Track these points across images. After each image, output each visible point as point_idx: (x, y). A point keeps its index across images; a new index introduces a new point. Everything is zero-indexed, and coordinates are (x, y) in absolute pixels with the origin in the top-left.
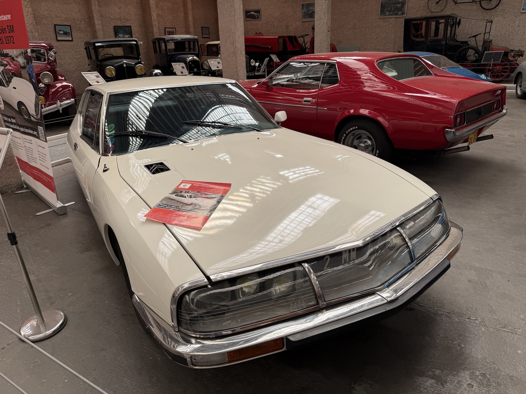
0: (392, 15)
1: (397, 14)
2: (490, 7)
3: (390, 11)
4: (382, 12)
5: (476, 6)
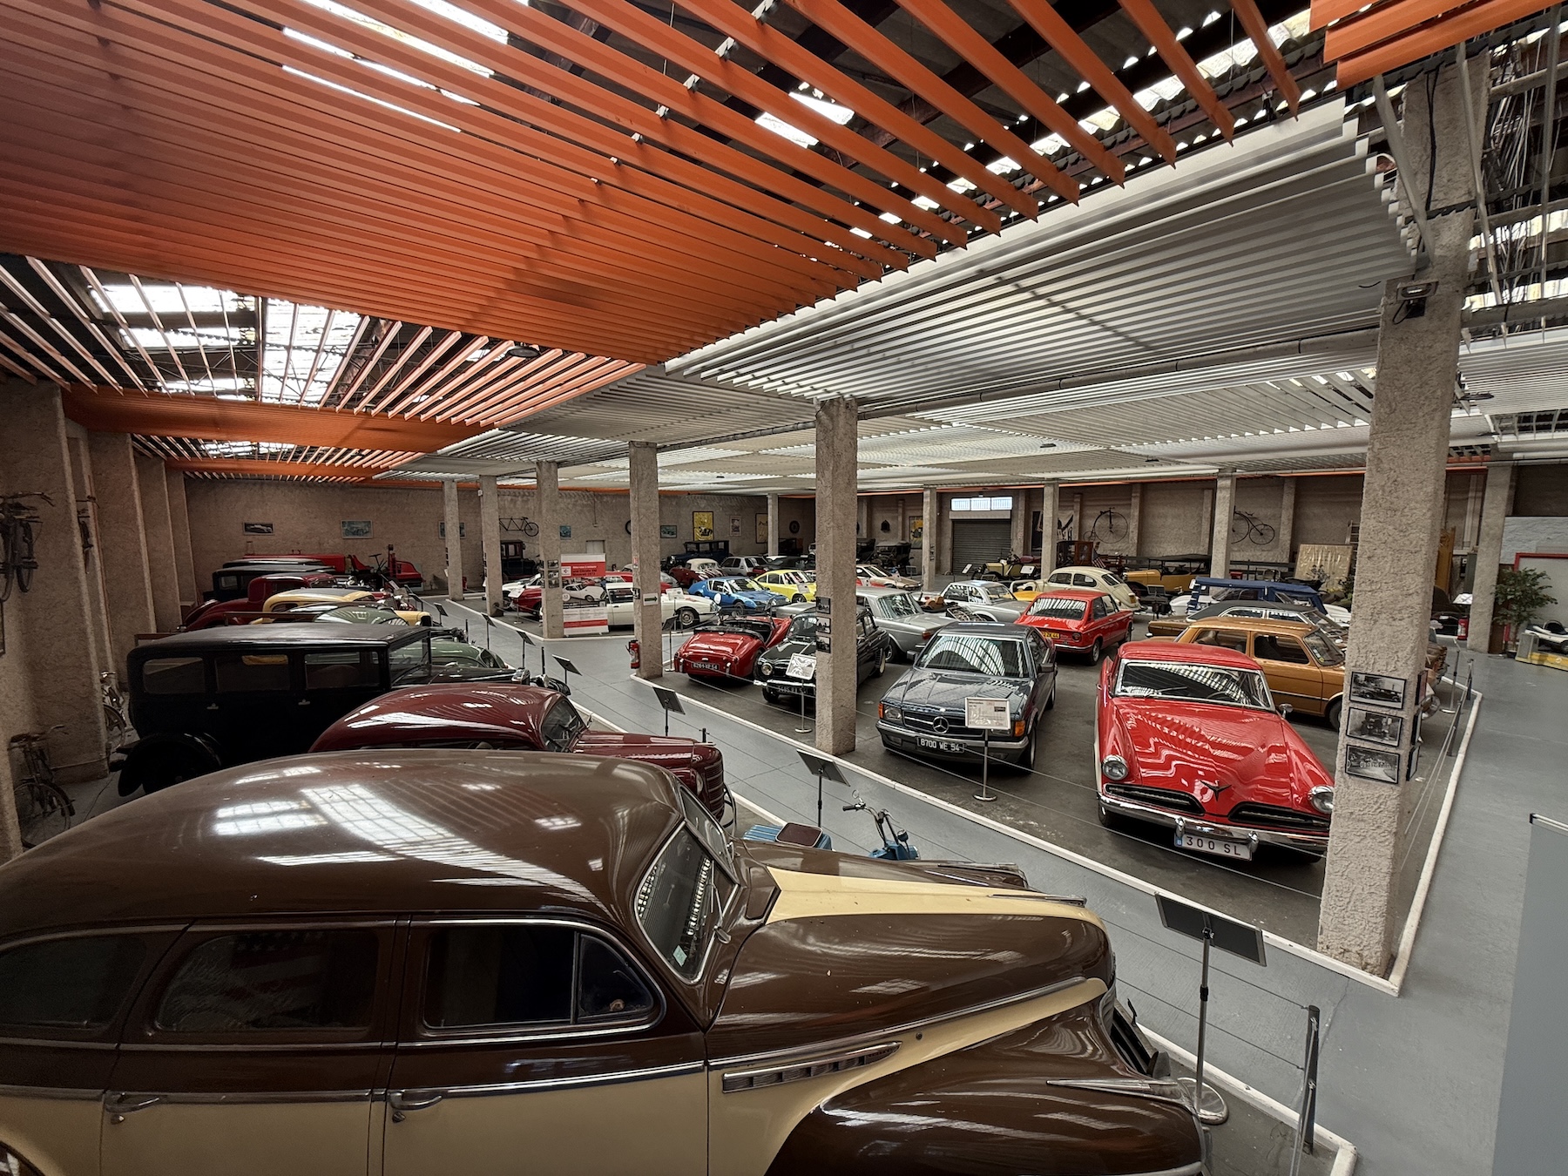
2: (534, 534)
5: (522, 533)
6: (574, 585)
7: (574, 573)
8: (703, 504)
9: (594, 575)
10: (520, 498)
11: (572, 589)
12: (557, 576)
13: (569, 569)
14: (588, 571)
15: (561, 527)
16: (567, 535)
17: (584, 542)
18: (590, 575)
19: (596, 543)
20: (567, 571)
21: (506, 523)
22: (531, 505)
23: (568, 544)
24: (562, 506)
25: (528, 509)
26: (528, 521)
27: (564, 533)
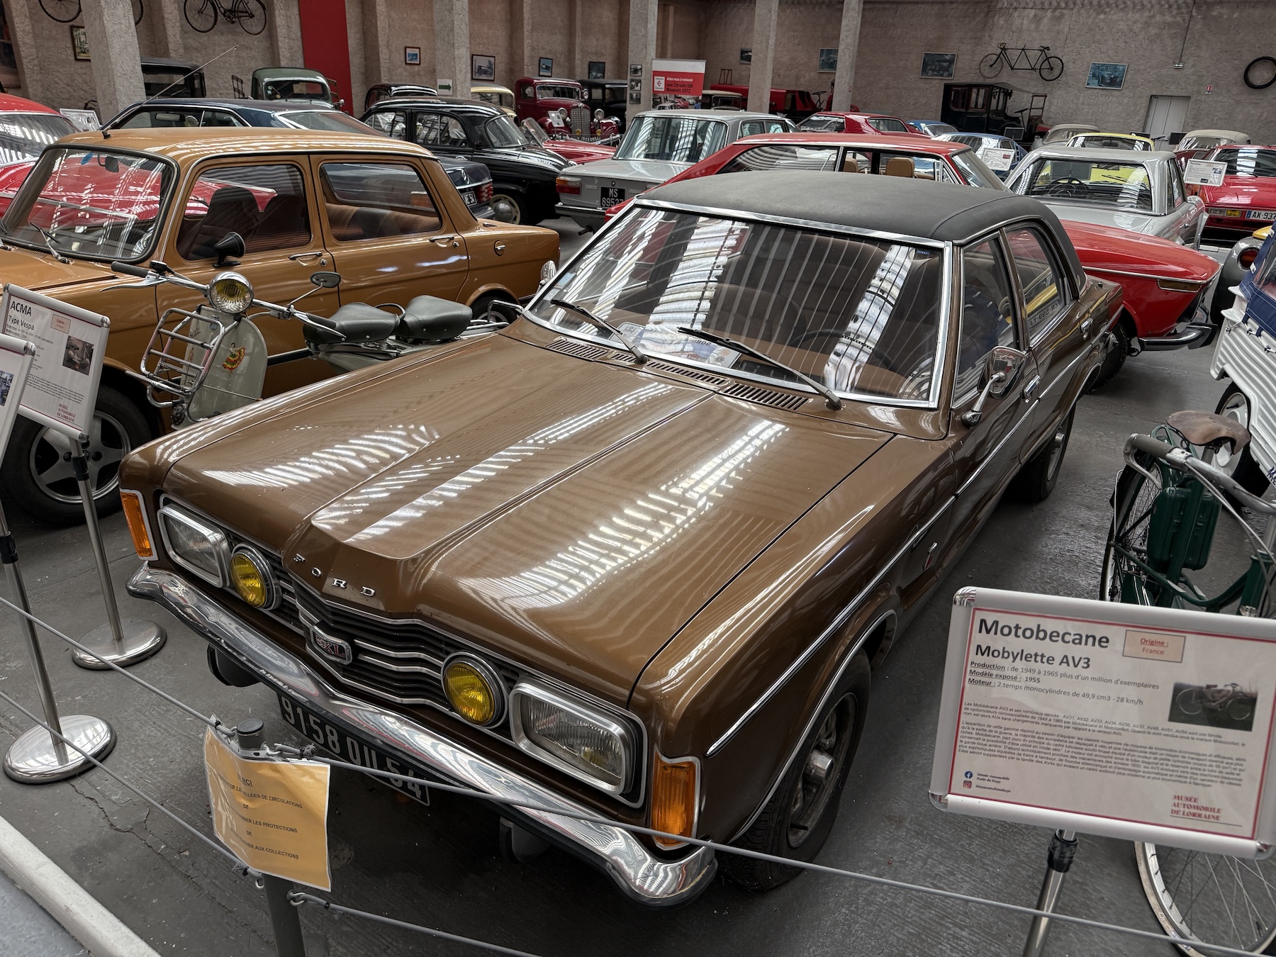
0: (936, 75)
1: (942, 75)
2: (1050, 78)
3: (933, 70)
4: (924, 70)
5: (1036, 75)
6: (667, 104)
7: (669, 86)
9: (689, 92)
12: (638, 88)
13: (663, 81)
14: (683, 85)
15: (1107, 67)
16: (1115, 82)
17: (1145, 101)
18: (685, 92)
19: (1174, 102)
20: (660, 84)
21: (1013, 55)
22: (1064, 26)
23: (1114, 101)
24: (1122, 25)
25: (1058, 32)
26: (1050, 53)
27: (1109, 79)
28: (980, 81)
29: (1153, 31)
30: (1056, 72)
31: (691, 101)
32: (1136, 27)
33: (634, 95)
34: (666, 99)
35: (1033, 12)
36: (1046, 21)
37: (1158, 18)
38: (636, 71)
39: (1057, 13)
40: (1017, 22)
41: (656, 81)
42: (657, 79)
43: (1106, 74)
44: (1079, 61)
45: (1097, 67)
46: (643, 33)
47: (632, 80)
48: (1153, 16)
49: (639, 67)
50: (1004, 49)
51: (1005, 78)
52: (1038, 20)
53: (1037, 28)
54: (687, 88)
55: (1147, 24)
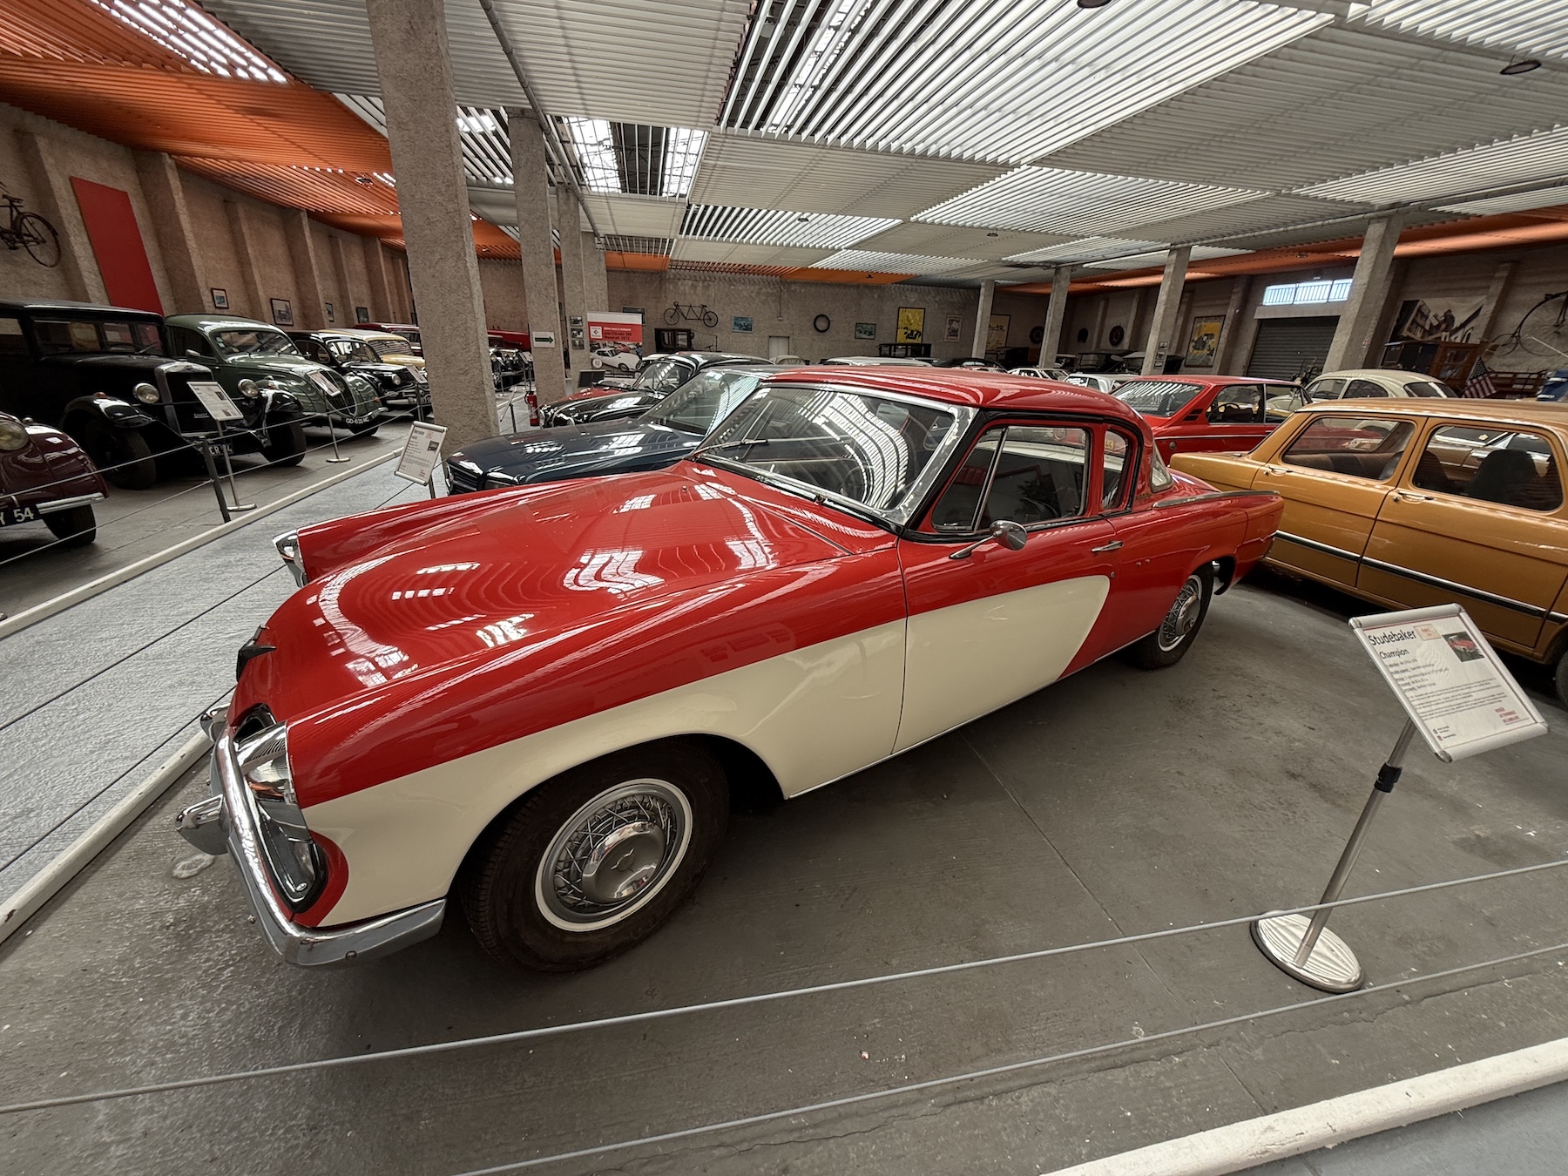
2: (711, 325)
5: (700, 323)
6: (607, 350)
7: (606, 335)
8: (913, 298)
9: (628, 340)
10: (701, 284)
11: (603, 354)
12: (581, 336)
13: (599, 330)
14: (621, 333)
15: (743, 318)
16: (748, 328)
17: (767, 338)
18: (624, 339)
19: (781, 340)
20: (597, 333)
21: (685, 310)
22: (712, 291)
23: (749, 339)
24: (745, 293)
25: (709, 296)
26: (707, 309)
27: (745, 326)
28: (665, 327)
29: (763, 298)
30: (713, 322)
31: (632, 347)
32: (754, 295)
33: (577, 342)
34: (605, 345)
35: (690, 282)
36: (699, 288)
37: (764, 290)
38: (576, 322)
39: (706, 283)
40: (682, 288)
41: (592, 331)
42: (593, 329)
43: (742, 323)
44: (726, 314)
45: (736, 318)
46: (579, 289)
47: (573, 330)
48: (761, 289)
49: (579, 318)
50: (677, 306)
51: (681, 326)
52: (694, 287)
53: (695, 292)
54: (626, 336)
55: (758, 293)
